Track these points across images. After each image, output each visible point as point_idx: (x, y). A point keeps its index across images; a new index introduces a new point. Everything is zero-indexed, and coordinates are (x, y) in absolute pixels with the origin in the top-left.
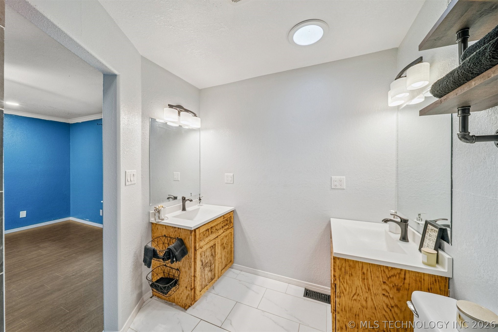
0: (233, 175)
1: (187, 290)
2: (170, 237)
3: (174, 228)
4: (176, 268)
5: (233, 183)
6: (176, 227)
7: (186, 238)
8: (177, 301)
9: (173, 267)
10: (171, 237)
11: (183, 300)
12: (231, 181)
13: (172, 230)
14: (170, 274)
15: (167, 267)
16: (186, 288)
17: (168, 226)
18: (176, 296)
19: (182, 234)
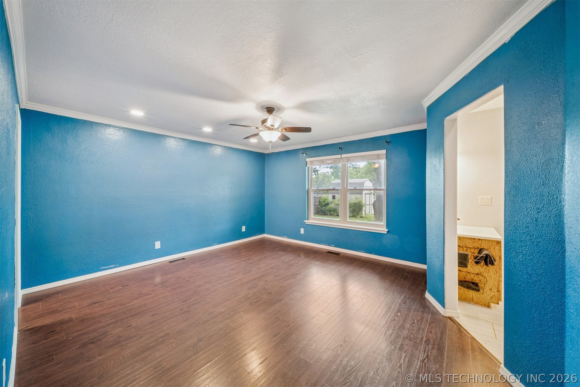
0: (491, 197)
1: (491, 291)
2: (466, 247)
3: (473, 240)
4: (475, 273)
5: (491, 205)
6: (476, 239)
7: (490, 248)
8: (477, 301)
9: (471, 272)
10: (468, 246)
11: (485, 300)
12: (489, 203)
13: (469, 241)
14: (466, 277)
15: (463, 272)
16: (491, 289)
17: (463, 237)
18: (475, 296)
19: (484, 244)
